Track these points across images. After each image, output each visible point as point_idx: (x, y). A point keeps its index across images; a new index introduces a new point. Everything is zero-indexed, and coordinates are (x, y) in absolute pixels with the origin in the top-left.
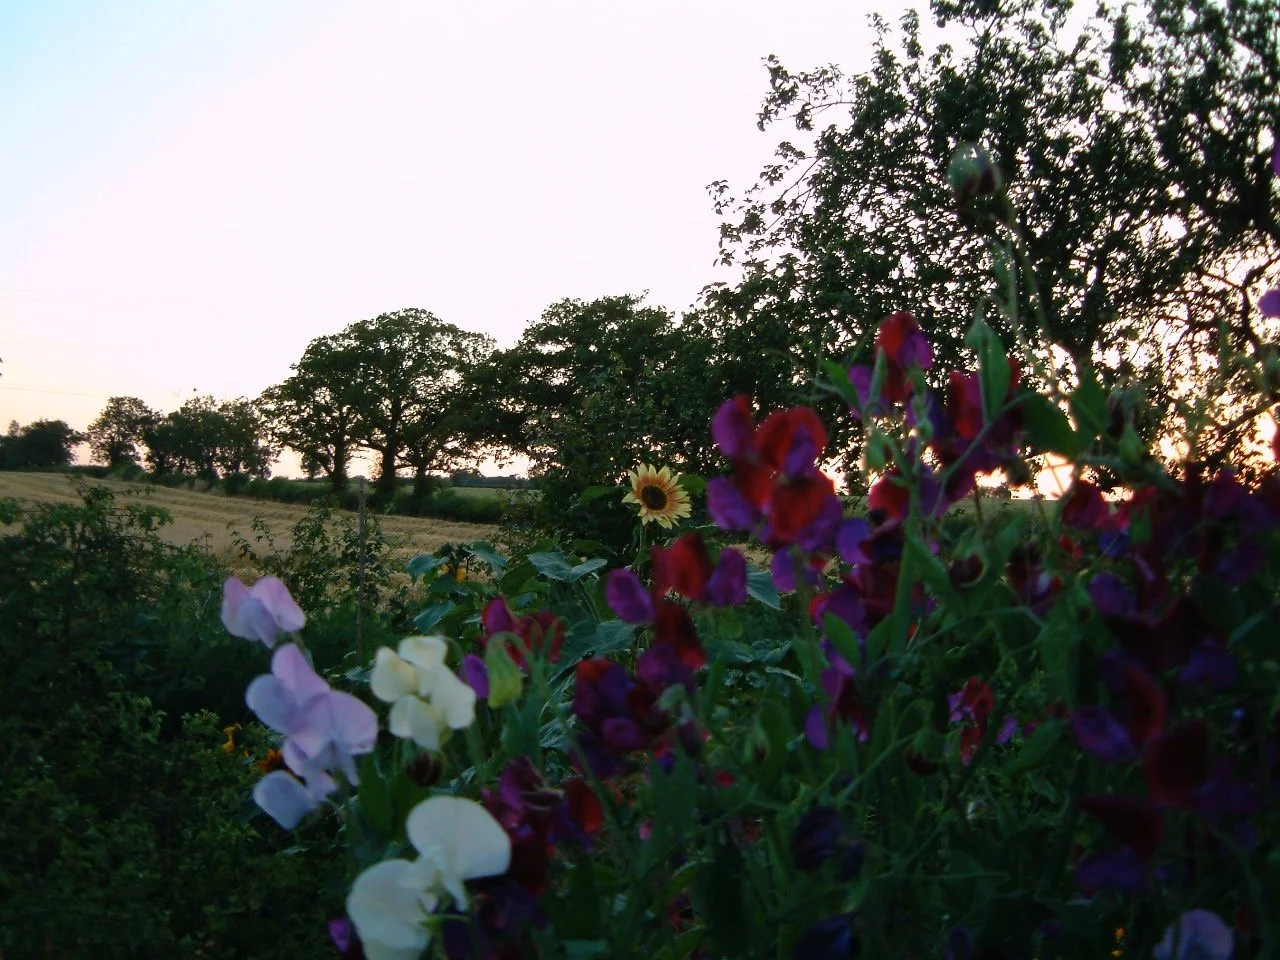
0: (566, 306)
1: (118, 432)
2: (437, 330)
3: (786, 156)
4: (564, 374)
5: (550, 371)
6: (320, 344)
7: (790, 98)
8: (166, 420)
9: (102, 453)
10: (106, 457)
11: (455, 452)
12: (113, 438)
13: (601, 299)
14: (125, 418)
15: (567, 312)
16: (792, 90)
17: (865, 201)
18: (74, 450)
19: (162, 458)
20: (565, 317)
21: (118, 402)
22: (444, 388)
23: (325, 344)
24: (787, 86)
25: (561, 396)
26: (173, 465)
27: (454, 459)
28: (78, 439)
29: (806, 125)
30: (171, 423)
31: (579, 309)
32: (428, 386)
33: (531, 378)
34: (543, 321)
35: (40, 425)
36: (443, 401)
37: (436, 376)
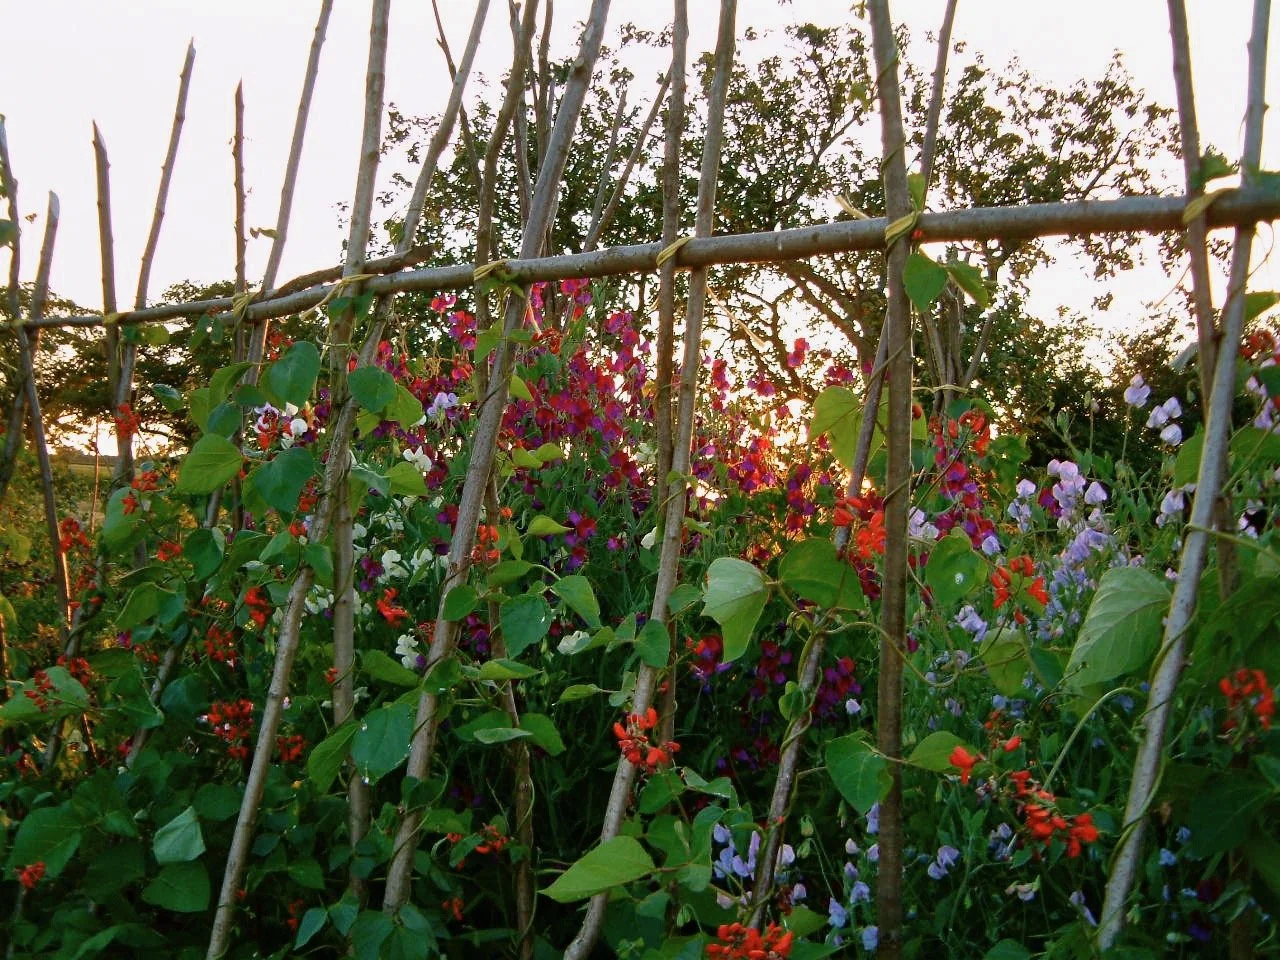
0: (186, 289)
2: (54, 304)
3: (397, 184)
4: (181, 354)
5: (165, 350)
7: (404, 137)
11: (66, 428)
13: (220, 282)
15: (187, 293)
16: (406, 131)
17: (460, 223)
20: (185, 298)
22: (59, 363)
24: (402, 128)
25: (177, 376)
27: (65, 435)
29: (415, 159)
31: (197, 291)
32: (44, 361)
33: (148, 356)
34: (163, 301)
36: (59, 375)
37: (53, 350)
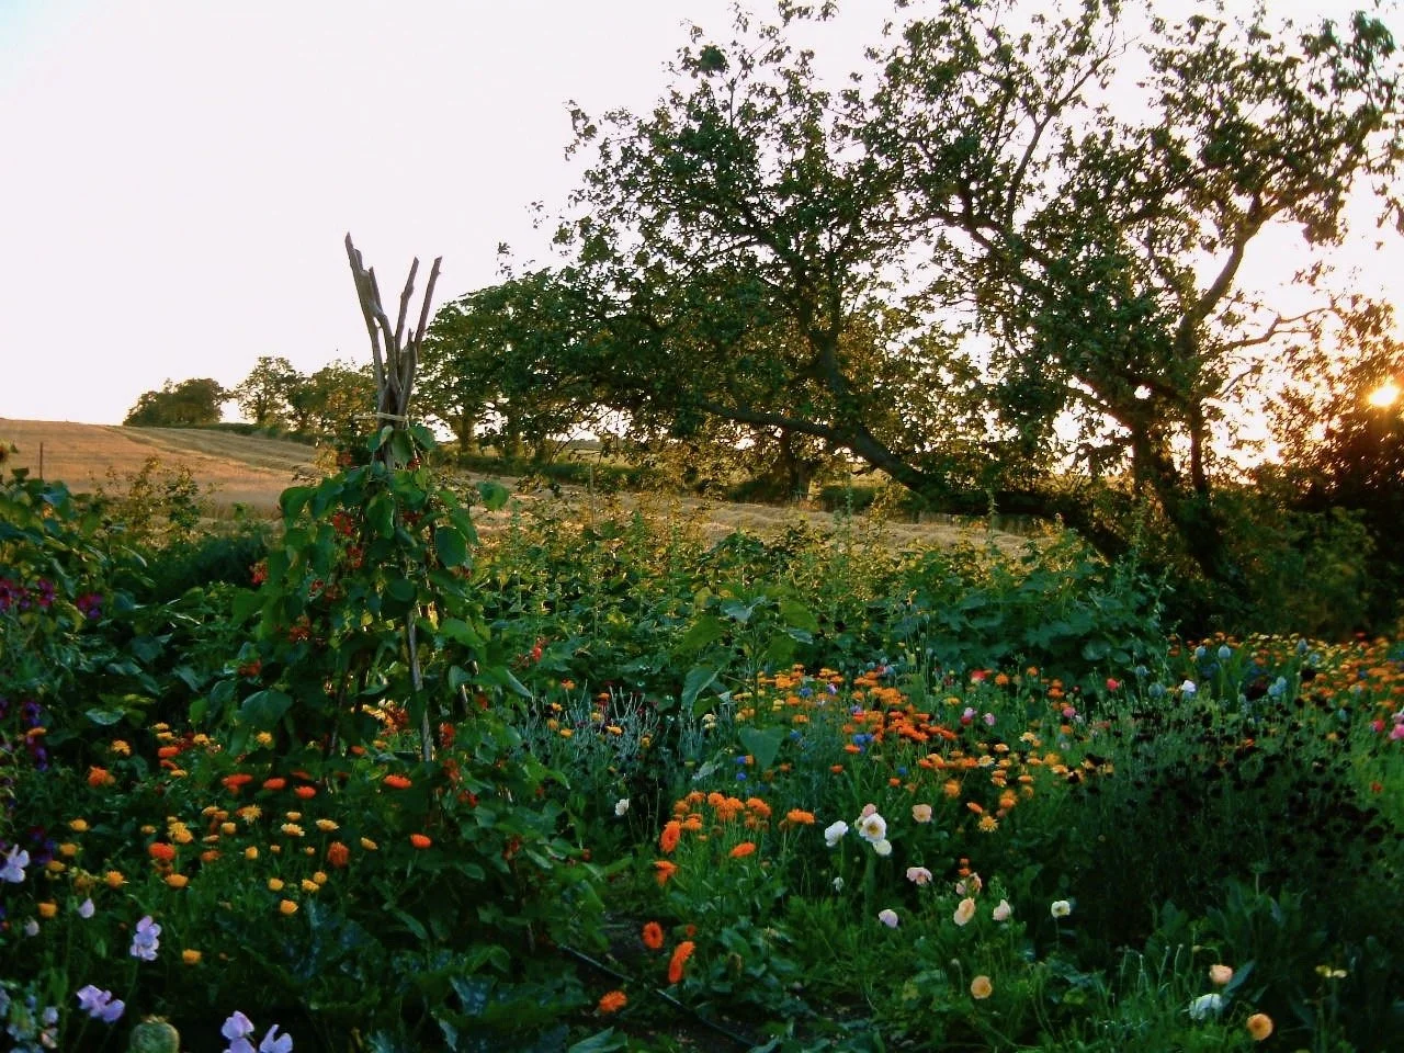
1: (265, 391)
6: (450, 307)
8: (310, 380)
9: (249, 411)
10: (253, 415)
12: (259, 396)
14: (273, 378)
18: (224, 406)
19: (304, 416)
21: (266, 361)
23: (453, 308)
26: (314, 423)
28: (226, 397)
30: (314, 383)
35: (191, 382)
